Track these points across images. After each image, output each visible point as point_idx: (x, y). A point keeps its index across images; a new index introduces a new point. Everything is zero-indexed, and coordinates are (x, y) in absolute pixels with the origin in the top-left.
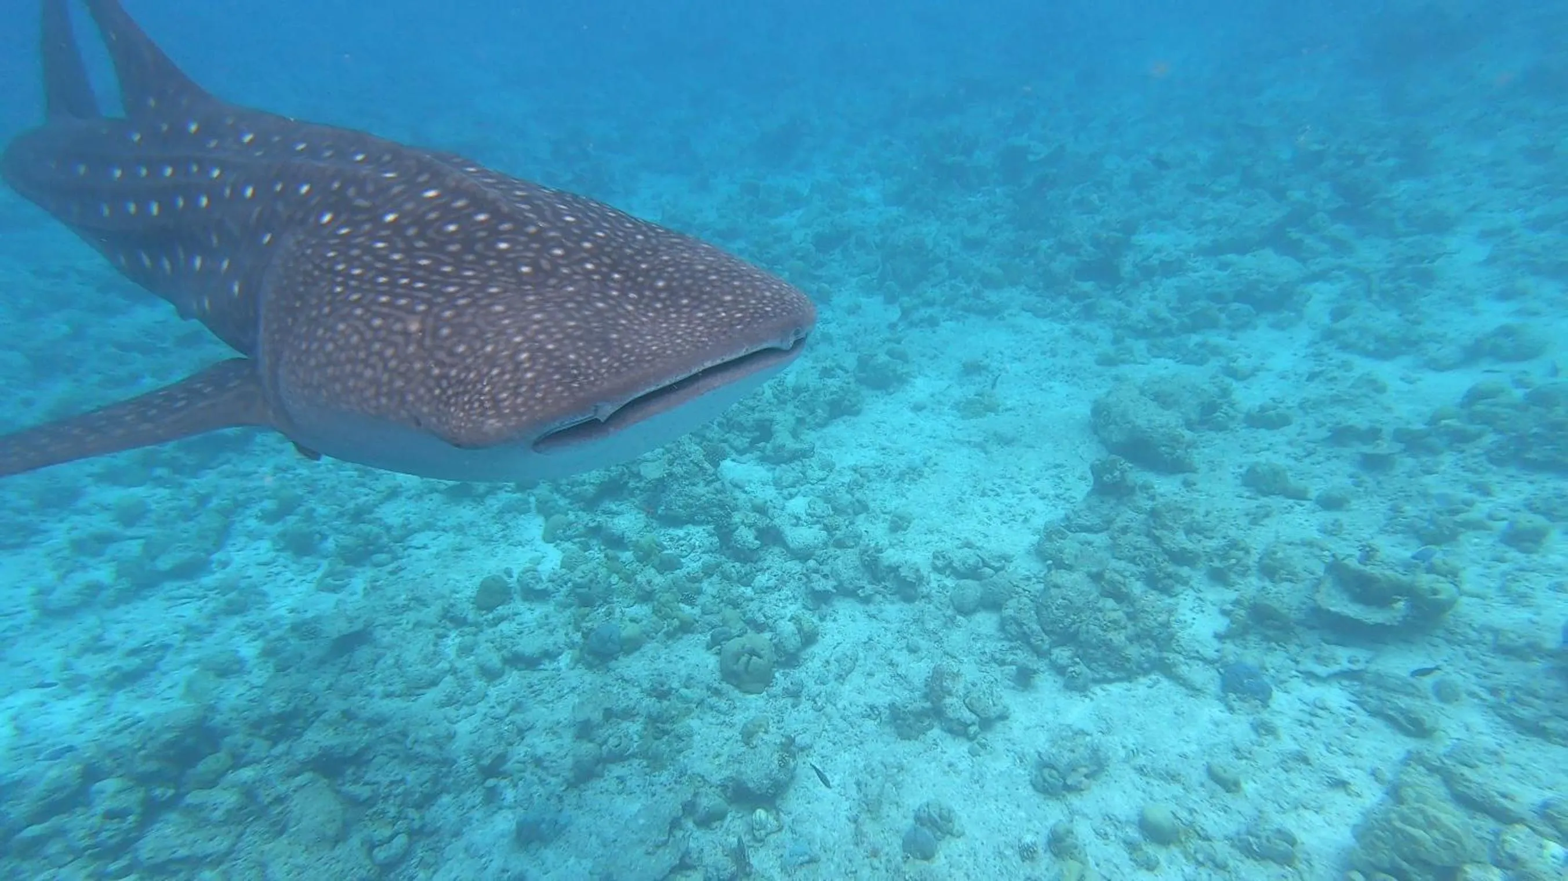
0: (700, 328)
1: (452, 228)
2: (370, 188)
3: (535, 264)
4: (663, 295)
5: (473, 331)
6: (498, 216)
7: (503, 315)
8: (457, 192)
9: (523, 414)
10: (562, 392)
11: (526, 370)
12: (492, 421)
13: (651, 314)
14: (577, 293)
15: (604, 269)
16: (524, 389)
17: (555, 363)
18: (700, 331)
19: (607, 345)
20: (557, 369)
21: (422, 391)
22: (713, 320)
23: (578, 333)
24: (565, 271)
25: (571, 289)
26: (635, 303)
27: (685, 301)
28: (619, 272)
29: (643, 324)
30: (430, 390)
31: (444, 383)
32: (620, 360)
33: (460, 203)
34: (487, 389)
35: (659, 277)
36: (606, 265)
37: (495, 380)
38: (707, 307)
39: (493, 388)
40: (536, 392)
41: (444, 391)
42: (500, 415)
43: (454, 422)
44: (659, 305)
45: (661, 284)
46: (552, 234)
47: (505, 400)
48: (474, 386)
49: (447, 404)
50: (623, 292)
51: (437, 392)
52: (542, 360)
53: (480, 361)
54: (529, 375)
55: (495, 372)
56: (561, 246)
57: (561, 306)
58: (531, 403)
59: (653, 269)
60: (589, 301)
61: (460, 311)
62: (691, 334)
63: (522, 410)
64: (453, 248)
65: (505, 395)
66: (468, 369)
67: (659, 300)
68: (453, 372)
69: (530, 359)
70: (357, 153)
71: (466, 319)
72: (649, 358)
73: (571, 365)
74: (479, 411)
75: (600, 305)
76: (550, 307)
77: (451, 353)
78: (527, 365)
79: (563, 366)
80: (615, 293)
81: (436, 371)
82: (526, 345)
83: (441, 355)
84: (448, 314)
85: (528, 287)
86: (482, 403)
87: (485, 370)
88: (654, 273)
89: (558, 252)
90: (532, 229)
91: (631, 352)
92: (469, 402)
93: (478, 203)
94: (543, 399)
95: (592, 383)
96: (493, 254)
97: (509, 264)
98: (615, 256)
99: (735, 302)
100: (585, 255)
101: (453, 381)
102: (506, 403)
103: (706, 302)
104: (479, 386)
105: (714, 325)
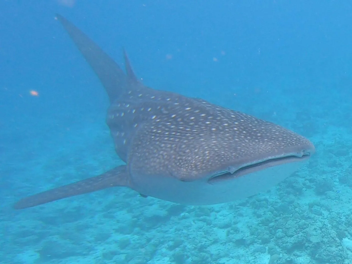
0: (269, 147)
1: (193, 118)
2: (169, 108)
3: (217, 128)
4: (259, 138)
5: (192, 146)
6: (208, 114)
7: (203, 141)
8: (196, 108)
9: (204, 169)
10: (218, 162)
11: (207, 156)
12: (194, 172)
13: (254, 143)
14: (230, 136)
15: (240, 130)
16: (205, 162)
17: (216, 154)
18: (269, 148)
19: (236, 150)
20: (217, 156)
21: (173, 164)
22: (274, 145)
23: (226, 146)
24: (227, 130)
25: (228, 135)
26: (249, 140)
27: (266, 140)
28: (245, 131)
29: (250, 145)
30: (176, 163)
31: (181, 161)
32: (239, 154)
33: (197, 111)
34: (194, 162)
35: (259, 133)
36: (242, 129)
37: (197, 159)
38: (273, 141)
39: (195, 162)
40: (209, 162)
41: (180, 164)
42: (197, 170)
43: (182, 173)
44: (257, 141)
45: (259, 135)
46: (225, 120)
47: (199, 165)
48: (190, 161)
49: (181, 167)
50: (246, 137)
51: (178, 164)
52: (213, 153)
53: (193, 154)
54: (208, 158)
55: (197, 157)
56: (227, 123)
57: (223, 139)
58: (207, 165)
59: (257, 130)
60: (233, 138)
61: (190, 141)
62: (265, 149)
63: (204, 168)
64: (191, 124)
65: (199, 163)
66: (189, 157)
67: (257, 139)
68: (184, 158)
69: (208, 153)
70: (168, 98)
71: (191, 143)
72: (249, 154)
73: (222, 155)
74: (190, 169)
75: (237, 140)
76: (219, 139)
77: (184, 152)
78: (207, 155)
79: (219, 155)
80: (243, 137)
81: (179, 158)
82: (209, 149)
83: (181, 153)
84: (185, 141)
85: (214, 134)
86: (191, 166)
87: (194, 157)
88: (258, 132)
89: (226, 125)
90: (219, 118)
91: (243, 152)
92: (188, 166)
93: (202, 111)
94: (211, 165)
95: (228, 160)
96: (204, 125)
97: (208, 128)
98: (245, 127)
99: (283, 140)
100: (235, 126)
101: (184, 160)
102: (199, 166)
103: (273, 140)
104: (191, 161)
105: (274, 146)
